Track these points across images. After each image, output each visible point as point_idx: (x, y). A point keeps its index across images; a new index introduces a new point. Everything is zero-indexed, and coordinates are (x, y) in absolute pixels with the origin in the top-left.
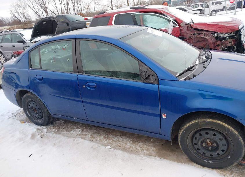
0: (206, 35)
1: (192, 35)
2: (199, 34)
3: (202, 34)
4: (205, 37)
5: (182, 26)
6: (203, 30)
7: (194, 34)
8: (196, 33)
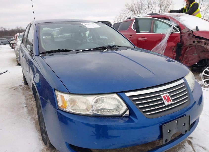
0: (207, 44)
1: (192, 43)
2: (199, 42)
3: (202, 42)
4: (205, 46)
5: (183, 33)
6: (204, 39)
7: (194, 42)
8: (197, 40)
